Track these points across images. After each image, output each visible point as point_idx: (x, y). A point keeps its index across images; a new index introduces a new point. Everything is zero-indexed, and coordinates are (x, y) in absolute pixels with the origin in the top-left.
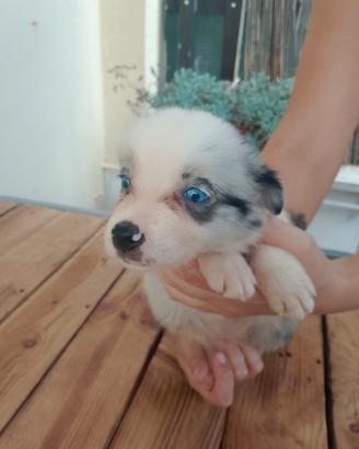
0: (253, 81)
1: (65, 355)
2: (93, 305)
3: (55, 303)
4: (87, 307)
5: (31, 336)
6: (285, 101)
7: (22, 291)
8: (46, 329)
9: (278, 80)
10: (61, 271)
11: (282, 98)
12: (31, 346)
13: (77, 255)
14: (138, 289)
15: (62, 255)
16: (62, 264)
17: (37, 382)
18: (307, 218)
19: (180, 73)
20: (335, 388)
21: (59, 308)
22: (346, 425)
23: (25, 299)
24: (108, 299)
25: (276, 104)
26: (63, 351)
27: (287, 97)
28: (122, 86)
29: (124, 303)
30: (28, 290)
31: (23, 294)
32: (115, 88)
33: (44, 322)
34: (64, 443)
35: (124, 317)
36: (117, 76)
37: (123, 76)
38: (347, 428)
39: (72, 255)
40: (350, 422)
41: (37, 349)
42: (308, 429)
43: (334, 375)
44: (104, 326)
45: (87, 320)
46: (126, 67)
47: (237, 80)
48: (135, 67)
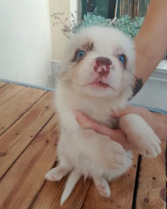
0: (123, 19)
1: (18, 160)
2: (34, 136)
3: (17, 134)
4: (31, 137)
5: (4, 151)
6: (138, 30)
7: (3, 128)
8: (11, 147)
9: (136, 18)
10: (21, 119)
11: (136, 28)
12: (3, 156)
13: (30, 110)
14: (56, 128)
15: (23, 110)
16: (23, 114)
17: (4, 173)
18: (143, 81)
19: (86, 16)
20: (140, 180)
21: (18, 137)
22: (143, 198)
23: (4, 132)
24: (41, 133)
25: (133, 31)
26: (18, 158)
27: (139, 28)
28: (57, 23)
29: (48, 135)
30: (6, 128)
31: (3, 130)
32: (54, 24)
33: (11, 144)
34: (12, 203)
35: (47, 142)
36: (55, 18)
37: (58, 18)
38: (143, 200)
39: (28, 110)
40: (145, 197)
41: (6, 157)
42: (124, 199)
43: (141, 173)
44: (38, 146)
45: (31, 143)
46: (59, 13)
47: (115, 18)
48: (63, 14)
